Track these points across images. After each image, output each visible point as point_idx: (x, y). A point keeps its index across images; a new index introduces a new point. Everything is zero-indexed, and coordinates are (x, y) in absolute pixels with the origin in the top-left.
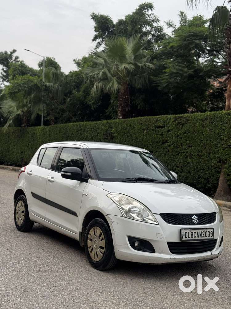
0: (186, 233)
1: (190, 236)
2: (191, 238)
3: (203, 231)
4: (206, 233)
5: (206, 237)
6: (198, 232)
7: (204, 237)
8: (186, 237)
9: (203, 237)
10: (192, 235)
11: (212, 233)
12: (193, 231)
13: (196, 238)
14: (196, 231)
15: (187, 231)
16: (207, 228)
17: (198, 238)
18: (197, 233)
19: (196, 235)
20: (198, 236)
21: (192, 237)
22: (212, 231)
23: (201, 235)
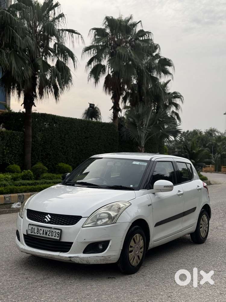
0: (32, 229)
1: (36, 231)
2: (36, 234)
3: (49, 229)
4: (52, 232)
5: (52, 236)
6: (44, 230)
7: (50, 236)
8: (32, 232)
9: (48, 235)
10: (38, 231)
11: (58, 234)
12: (40, 228)
13: (41, 235)
14: (43, 229)
15: (34, 227)
16: (54, 228)
17: (43, 236)
18: (42, 231)
19: (41, 232)
20: (43, 234)
21: (38, 234)
22: (58, 232)
23: (46, 233)
